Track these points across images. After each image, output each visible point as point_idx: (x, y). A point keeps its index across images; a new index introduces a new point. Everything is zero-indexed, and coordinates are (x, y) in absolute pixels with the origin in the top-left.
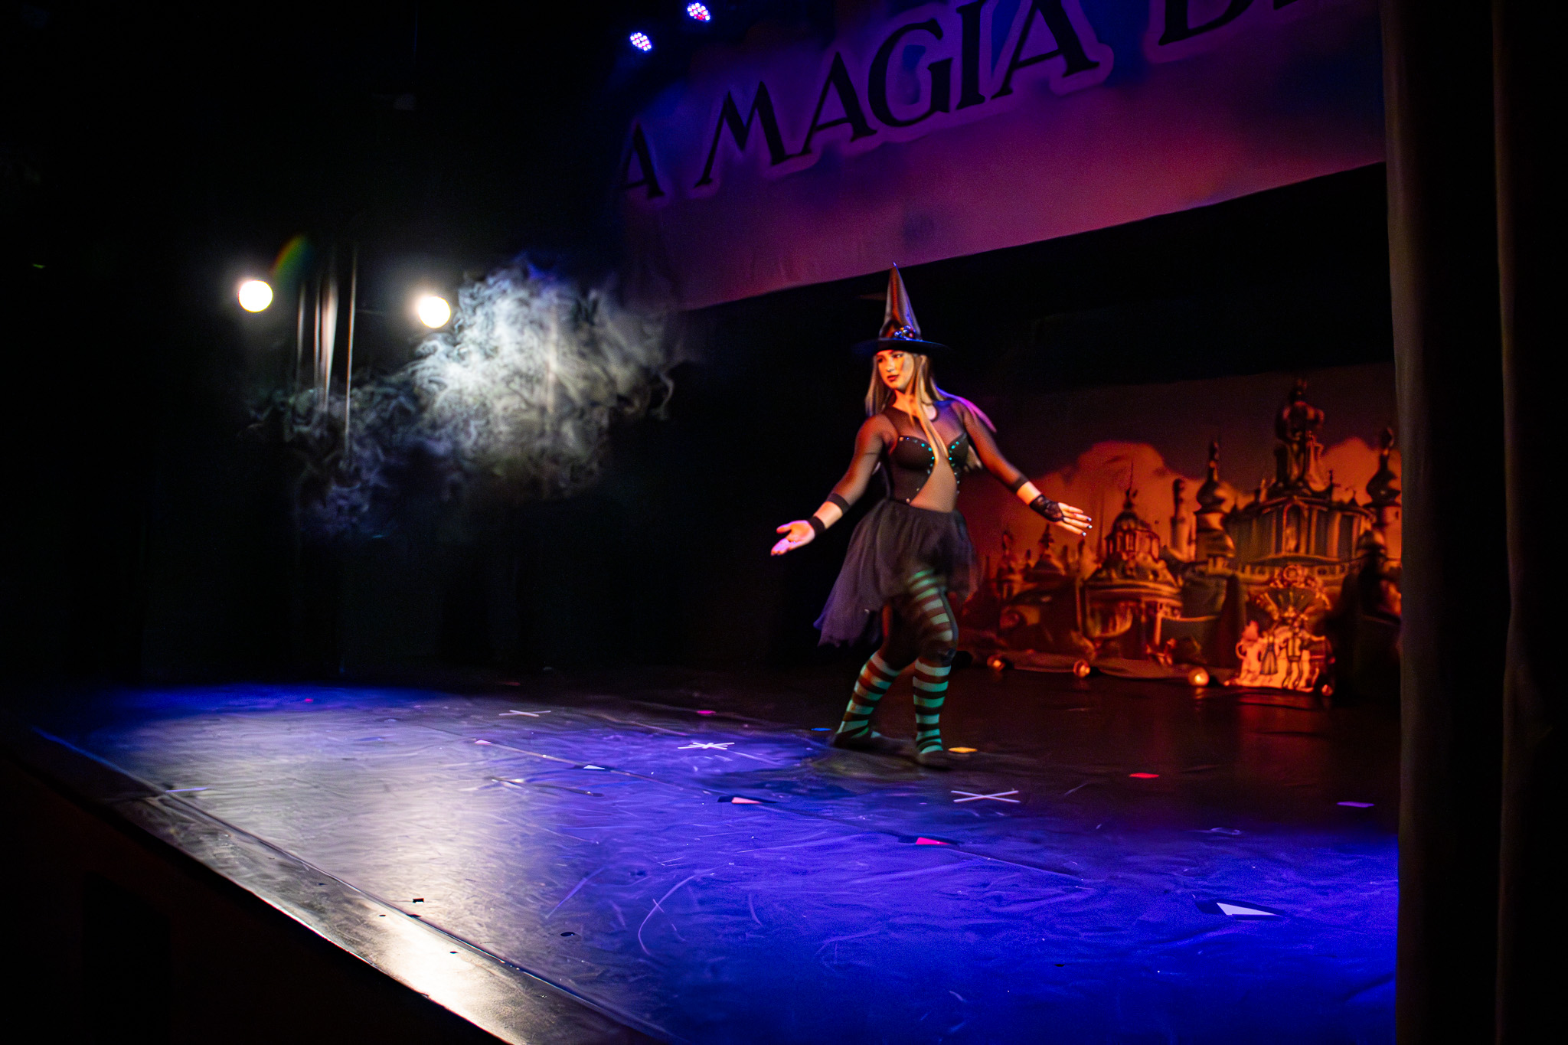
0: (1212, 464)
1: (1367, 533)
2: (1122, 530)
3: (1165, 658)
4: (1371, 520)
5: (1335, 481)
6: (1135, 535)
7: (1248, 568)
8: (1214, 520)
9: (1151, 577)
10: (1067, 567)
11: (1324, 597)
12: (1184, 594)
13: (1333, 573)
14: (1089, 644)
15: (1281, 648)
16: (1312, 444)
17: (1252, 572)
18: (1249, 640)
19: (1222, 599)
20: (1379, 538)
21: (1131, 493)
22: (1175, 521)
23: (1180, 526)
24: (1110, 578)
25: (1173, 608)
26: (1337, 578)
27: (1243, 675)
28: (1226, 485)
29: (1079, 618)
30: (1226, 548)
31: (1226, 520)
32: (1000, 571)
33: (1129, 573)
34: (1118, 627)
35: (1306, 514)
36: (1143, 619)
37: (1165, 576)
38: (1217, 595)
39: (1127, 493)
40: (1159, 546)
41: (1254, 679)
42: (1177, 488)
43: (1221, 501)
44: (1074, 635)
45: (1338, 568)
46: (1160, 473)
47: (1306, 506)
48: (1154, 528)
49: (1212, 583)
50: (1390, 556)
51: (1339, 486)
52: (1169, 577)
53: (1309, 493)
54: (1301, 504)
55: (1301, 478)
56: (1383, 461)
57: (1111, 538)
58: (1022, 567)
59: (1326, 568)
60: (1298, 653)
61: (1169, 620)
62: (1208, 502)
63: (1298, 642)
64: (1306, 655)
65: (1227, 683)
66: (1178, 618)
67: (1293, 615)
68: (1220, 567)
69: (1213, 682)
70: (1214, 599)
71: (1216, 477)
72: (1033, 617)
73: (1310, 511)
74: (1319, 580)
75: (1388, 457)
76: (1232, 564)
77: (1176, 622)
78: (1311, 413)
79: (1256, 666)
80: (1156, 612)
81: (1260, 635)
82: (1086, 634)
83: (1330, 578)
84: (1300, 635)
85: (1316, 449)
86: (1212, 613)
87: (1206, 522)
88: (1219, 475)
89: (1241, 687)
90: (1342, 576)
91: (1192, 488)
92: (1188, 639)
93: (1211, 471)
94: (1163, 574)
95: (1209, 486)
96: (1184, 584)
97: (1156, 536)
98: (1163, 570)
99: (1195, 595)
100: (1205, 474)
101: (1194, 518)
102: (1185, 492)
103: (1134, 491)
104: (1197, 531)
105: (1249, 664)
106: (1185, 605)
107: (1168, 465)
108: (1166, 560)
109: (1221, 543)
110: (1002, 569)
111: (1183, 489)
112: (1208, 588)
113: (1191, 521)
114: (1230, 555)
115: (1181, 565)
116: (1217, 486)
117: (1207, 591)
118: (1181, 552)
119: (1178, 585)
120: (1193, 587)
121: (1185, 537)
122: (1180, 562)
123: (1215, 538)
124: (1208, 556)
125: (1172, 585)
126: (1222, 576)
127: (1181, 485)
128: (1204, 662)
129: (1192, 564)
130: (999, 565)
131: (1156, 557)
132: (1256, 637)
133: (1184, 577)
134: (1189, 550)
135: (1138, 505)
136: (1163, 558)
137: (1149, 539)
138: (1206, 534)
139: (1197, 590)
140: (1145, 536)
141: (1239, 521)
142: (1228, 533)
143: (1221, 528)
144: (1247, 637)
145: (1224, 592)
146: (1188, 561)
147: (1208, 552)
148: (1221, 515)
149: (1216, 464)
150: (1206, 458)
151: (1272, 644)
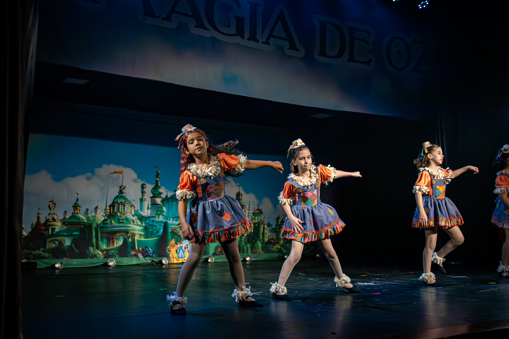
2: (117, 202)
3: (141, 255)
6: (124, 205)
7: (171, 219)
8: (158, 201)
9: (132, 223)
10: (88, 219)
12: (146, 229)
14: (100, 253)
15: (185, 248)
17: (173, 220)
18: (172, 246)
19: (162, 231)
21: (122, 187)
22: (142, 200)
23: (144, 202)
24: (111, 222)
25: (141, 235)
27: (172, 259)
28: (163, 187)
29: (94, 241)
30: (163, 211)
31: (163, 201)
32: (47, 221)
33: (121, 221)
34: (115, 245)
36: (130, 240)
37: (137, 223)
38: (160, 229)
39: (120, 187)
40: (135, 210)
42: (143, 187)
43: (161, 193)
44: (91, 249)
46: (135, 181)
48: (133, 203)
49: (157, 225)
52: (139, 223)
57: (112, 206)
58: (62, 218)
61: (139, 240)
62: (155, 194)
66: (143, 239)
68: (161, 218)
70: (158, 232)
71: (159, 184)
72: (68, 242)
76: (166, 217)
77: (142, 241)
80: (134, 237)
81: (176, 244)
82: (98, 247)
86: (157, 237)
87: (154, 201)
88: (160, 183)
91: (149, 188)
92: (147, 247)
93: (157, 182)
94: (136, 221)
95: (156, 187)
96: (145, 225)
97: (133, 206)
98: (136, 219)
99: (150, 229)
100: (155, 182)
101: (150, 199)
102: (146, 189)
103: (124, 187)
104: (151, 204)
105: (172, 255)
106: (146, 234)
107: (139, 177)
108: (138, 216)
109: (161, 209)
110: (48, 219)
111: (145, 188)
112: (156, 227)
113: (149, 200)
114: (165, 214)
115: (144, 218)
116: (160, 187)
117: (155, 228)
118: (144, 213)
119: (143, 226)
120: (149, 227)
121: (146, 207)
122: (144, 217)
123: (159, 207)
124: (156, 214)
125: (140, 226)
126: (162, 222)
127: (145, 186)
128: (154, 256)
129: (149, 217)
130: (46, 217)
131: (133, 215)
132: (175, 245)
133: (146, 222)
134: (148, 212)
135: (126, 193)
136: (136, 215)
137: (130, 207)
138: (155, 206)
139: (151, 228)
140: (129, 206)
141: (168, 201)
142: (164, 206)
143: (161, 204)
144: (171, 245)
145: (162, 228)
146: (148, 216)
147: (156, 213)
148: (161, 199)
149: (159, 179)
150: (155, 176)
151: (182, 247)
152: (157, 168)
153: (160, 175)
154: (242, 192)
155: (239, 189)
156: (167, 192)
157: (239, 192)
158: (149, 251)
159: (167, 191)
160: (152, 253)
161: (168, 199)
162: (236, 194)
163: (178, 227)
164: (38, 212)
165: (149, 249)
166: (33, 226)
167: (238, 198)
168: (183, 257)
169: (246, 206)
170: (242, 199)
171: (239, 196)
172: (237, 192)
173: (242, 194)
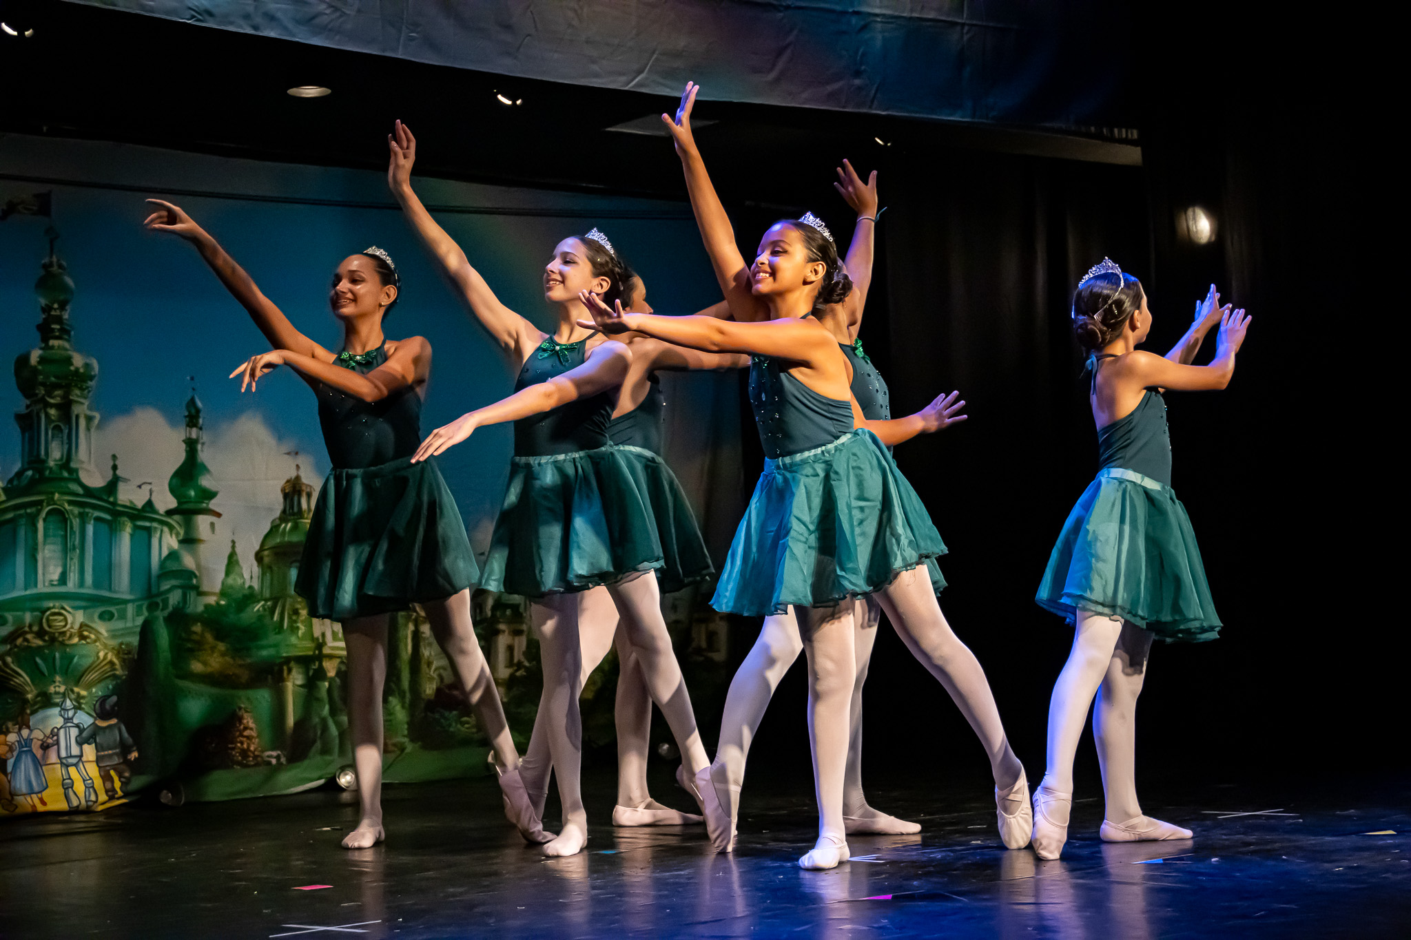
1: (173, 555)
4: (178, 534)
5: (119, 473)
11: (110, 656)
13: (123, 616)
16: (81, 409)
20: (188, 562)
26: (129, 624)
35: (76, 522)
45: (130, 609)
47: (76, 510)
50: (205, 588)
51: (126, 480)
53: (81, 491)
54: (66, 505)
55: (66, 464)
56: (191, 445)
59: (113, 609)
60: (75, 750)
63: (74, 732)
64: (90, 751)
67: (62, 689)
73: (83, 517)
74: (103, 628)
75: (196, 441)
78: (78, 361)
83: (118, 625)
84: (76, 721)
85: (89, 419)
90: (140, 621)
151: (28, 742)
155: (298, 467)
157: (298, 478)
162: (283, 490)
163: (8, 653)
167: (292, 507)
168: (36, 789)
171: (296, 498)
172: (288, 481)
173: (308, 490)
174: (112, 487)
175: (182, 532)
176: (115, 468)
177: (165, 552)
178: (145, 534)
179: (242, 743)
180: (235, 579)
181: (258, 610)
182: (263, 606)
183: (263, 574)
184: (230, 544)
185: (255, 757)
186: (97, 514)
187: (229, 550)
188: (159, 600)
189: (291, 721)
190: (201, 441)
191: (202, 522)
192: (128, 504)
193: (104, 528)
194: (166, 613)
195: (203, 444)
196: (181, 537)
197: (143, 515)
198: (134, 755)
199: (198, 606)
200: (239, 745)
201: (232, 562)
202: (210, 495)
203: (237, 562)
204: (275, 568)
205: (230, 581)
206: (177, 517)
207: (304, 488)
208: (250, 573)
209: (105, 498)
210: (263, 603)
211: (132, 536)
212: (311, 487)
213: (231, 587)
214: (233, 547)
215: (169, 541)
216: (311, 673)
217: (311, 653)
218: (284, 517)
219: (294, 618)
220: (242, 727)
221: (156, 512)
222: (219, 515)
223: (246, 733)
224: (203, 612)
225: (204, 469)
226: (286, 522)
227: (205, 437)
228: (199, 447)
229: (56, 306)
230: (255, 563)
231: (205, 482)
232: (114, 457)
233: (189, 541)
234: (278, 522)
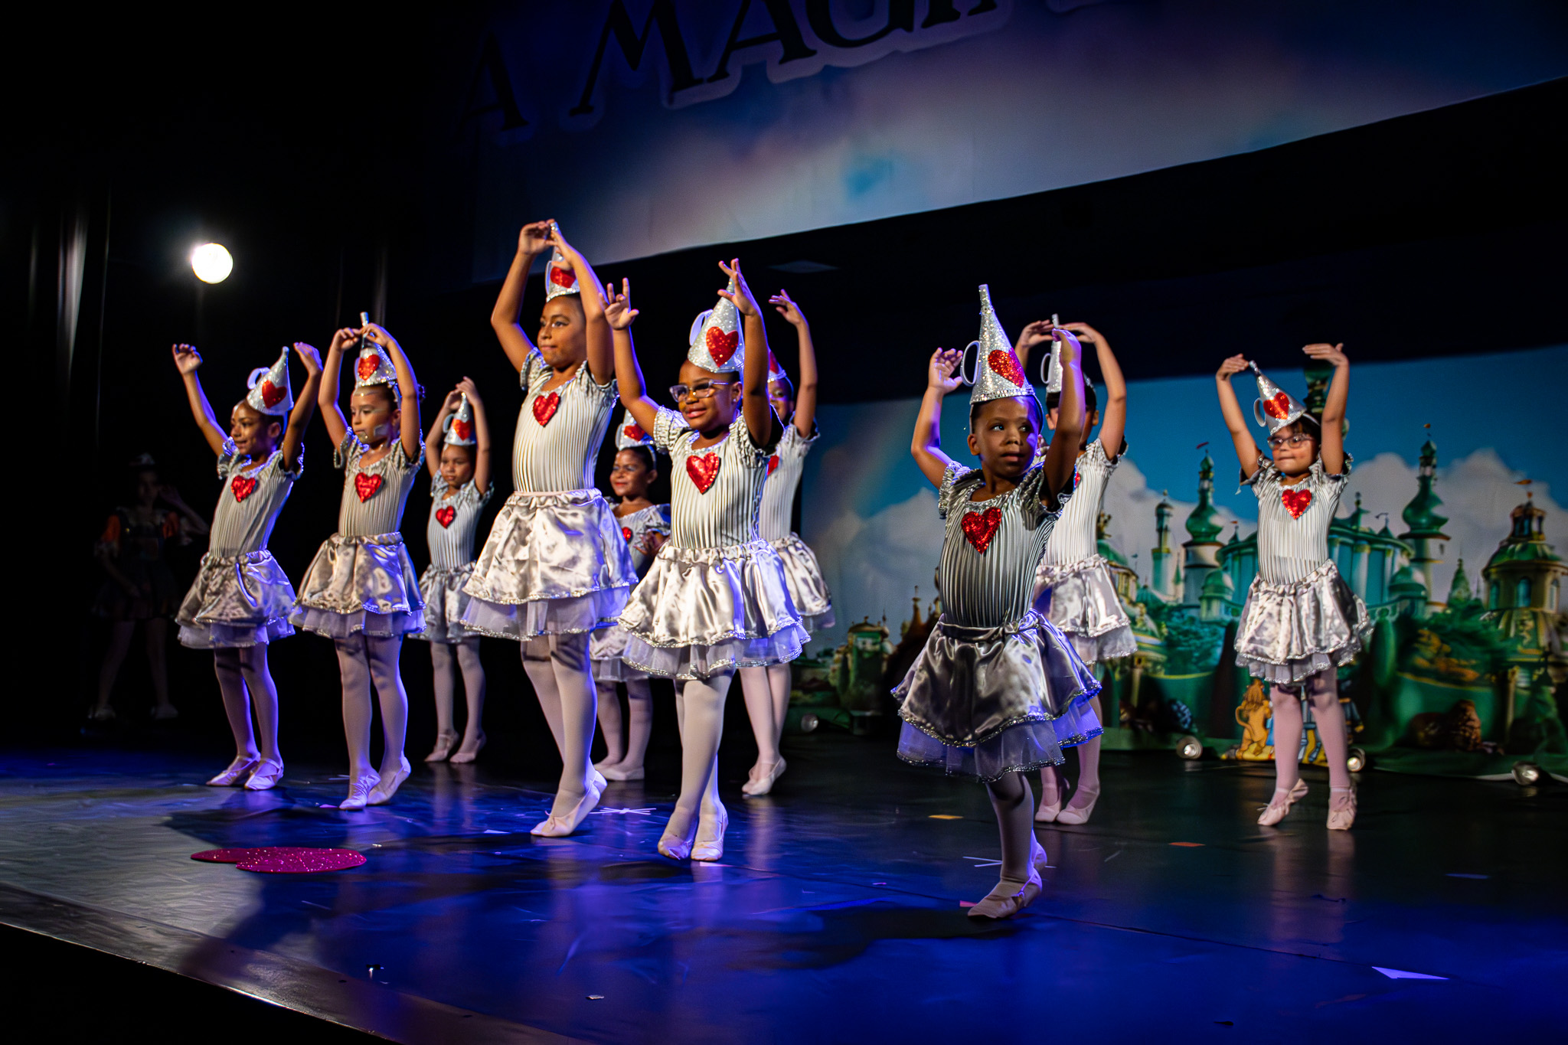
0: (1206, 484)
1: (1404, 571)
3: (1145, 725)
4: (1409, 555)
5: (1362, 506)
8: (1209, 554)
12: (1169, 644)
18: (1252, 702)
19: (1218, 651)
20: (1418, 577)
21: (1102, 520)
22: (1158, 555)
23: (1164, 559)
25: (1156, 663)
27: (1244, 746)
28: (1222, 511)
30: (1221, 588)
31: (1224, 553)
36: (1117, 676)
37: (1145, 624)
38: (1214, 646)
40: (1138, 587)
41: (1259, 751)
42: (1161, 512)
43: (1216, 530)
46: (1138, 496)
48: (1131, 564)
49: (1205, 631)
50: (1433, 598)
51: (1367, 512)
52: (1151, 625)
56: (1425, 481)
61: (1149, 678)
62: (1200, 533)
65: (1224, 757)
66: (1161, 675)
68: (1217, 612)
69: (1208, 754)
70: (1207, 654)
71: (1210, 501)
75: (1430, 477)
77: (1158, 680)
79: (1260, 734)
80: (1132, 667)
86: (1202, 670)
87: (1196, 555)
88: (1214, 497)
89: (1244, 761)
91: (1180, 514)
92: (1174, 702)
93: (1203, 493)
94: (1142, 620)
95: (1202, 512)
96: (1169, 633)
97: (1133, 574)
98: (1142, 615)
99: (1183, 646)
100: (1197, 496)
101: (1183, 551)
102: (1171, 519)
103: (1106, 518)
104: (1187, 567)
105: (1252, 733)
106: (1169, 660)
107: (1151, 484)
108: (1146, 604)
109: (1217, 582)
110: (935, 613)
111: (1168, 515)
112: (1200, 638)
113: (1179, 554)
114: (1229, 598)
115: (1166, 610)
116: (1212, 511)
117: (1198, 642)
118: (1165, 593)
119: (1161, 634)
120: (1181, 637)
121: (1170, 574)
122: (1164, 606)
123: (1210, 575)
124: (1201, 599)
125: (1153, 634)
126: (1218, 623)
127: (1166, 510)
128: (1195, 730)
129: (1179, 608)
130: (930, 609)
131: (1134, 598)
132: (1262, 700)
133: (1169, 624)
134: (1176, 591)
135: (1110, 536)
136: (1142, 601)
137: (1124, 577)
138: (1198, 571)
139: (1186, 641)
140: (1119, 573)
141: (1240, 555)
142: (1226, 569)
143: (1216, 563)
144: (1249, 699)
145: (1221, 643)
146: (1175, 604)
147: (1200, 593)
148: (1217, 548)
149: (1211, 484)
150: (1198, 477)
152: (1203, 449)
153: (1212, 470)
154: (1541, 502)
155: (1530, 495)
156: (1234, 525)
157: (1529, 504)
158: (1179, 715)
159: (1235, 522)
160: (1189, 720)
161: (1239, 548)
162: (1513, 515)
164: (913, 596)
165: (1179, 707)
166: (906, 630)
167: (1522, 529)
169: (1558, 559)
170: (1540, 532)
171: (1526, 523)
172: (1520, 507)
173: (1539, 514)
174: (1355, 518)
175: (1413, 553)
176: (1358, 503)
177: (1396, 570)
178: (1379, 554)
179: (1465, 731)
180: (1460, 592)
181: (1484, 620)
182: (1489, 616)
183: (1490, 588)
184: (1457, 563)
185: (1476, 745)
186: (1342, 539)
187: (1456, 568)
188: (1389, 607)
189: (1510, 718)
190: (1434, 477)
191: (1432, 545)
192: (1367, 531)
193: (1348, 550)
194: (1394, 618)
195: (1436, 480)
196: (1412, 557)
197: (1380, 541)
198: (1360, 728)
199: (1426, 613)
200: (1462, 733)
201: (1459, 578)
202: (1440, 521)
203: (1463, 578)
204: (1502, 583)
205: (1455, 593)
206: (1410, 541)
207: (1535, 512)
208: (1477, 587)
209: (1349, 526)
210: (1489, 613)
211: (1369, 556)
212: (1544, 512)
213: (1457, 599)
214: (1460, 565)
215: (1401, 560)
216: (1535, 678)
217: (1535, 660)
218: (1514, 538)
219: (1521, 628)
220: (1465, 718)
221: (1391, 537)
222: (1447, 538)
223: (1469, 723)
224: (1431, 619)
225: (1436, 501)
226: (1516, 543)
227: (1438, 473)
228: (1432, 482)
229: (1318, 382)
230: (1482, 579)
231: (1437, 511)
232: (1358, 494)
233: (1420, 560)
234: (1505, 543)
